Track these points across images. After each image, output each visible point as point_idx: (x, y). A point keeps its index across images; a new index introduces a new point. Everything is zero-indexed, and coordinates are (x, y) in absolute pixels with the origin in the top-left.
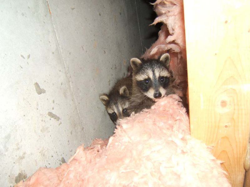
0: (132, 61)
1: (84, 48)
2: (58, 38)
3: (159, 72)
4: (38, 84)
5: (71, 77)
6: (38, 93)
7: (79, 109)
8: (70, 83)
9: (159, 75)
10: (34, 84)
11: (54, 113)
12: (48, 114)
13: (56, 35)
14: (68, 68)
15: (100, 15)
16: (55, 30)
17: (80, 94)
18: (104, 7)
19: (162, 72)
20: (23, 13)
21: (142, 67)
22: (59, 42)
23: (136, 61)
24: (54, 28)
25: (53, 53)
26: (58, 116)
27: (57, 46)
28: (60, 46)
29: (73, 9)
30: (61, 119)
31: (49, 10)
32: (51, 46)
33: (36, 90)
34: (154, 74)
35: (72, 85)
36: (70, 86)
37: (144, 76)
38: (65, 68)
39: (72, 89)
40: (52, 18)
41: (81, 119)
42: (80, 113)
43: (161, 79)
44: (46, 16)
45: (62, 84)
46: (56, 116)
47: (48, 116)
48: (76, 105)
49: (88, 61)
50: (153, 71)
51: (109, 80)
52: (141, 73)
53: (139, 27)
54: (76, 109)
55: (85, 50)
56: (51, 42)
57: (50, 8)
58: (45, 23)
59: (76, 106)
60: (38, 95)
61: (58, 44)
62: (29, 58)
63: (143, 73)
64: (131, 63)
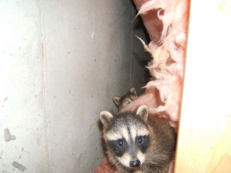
0: (102, 115)
1: (72, 92)
2: (45, 81)
3: (136, 130)
4: (9, 131)
5: (50, 122)
6: (5, 140)
7: (50, 157)
8: (48, 128)
9: (136, 134)
10: (4, 129)
11: (20, 163)
12: (12, 164)
13: (43, 77)
14: (49, 112)
15: (95, 60)
16: (44, 73)
17: (56, 140)
18: (101, 54)
19: (139, 130)
20: (11, 53)
21: (114, 123)
22: (45, 85)
23: (106, 115)
24: (43, 70)
25: (36, 96)
26: (24, 165)
27: (42, 89)
28: (45, 89)
29: (69, 53)
30: (27, 169)
31: (42, 52)
32: (35, 88)
33: (5, 137)
34: (129, 133)
35: (49, 131)
36: (46, 132)
37: (117, 135)
38: (45, 112)
39: (48, 134)
40: (44, 61)
41: (50, 168)
42: (51, 161)
43: (139, 139)
44: (37, 58)
45: (37, 130)
46: (22, 166)
47: (12, 166)
48: (49, 152)
49: (73, 106)
50: (129, 129)
51: (91, 125)
52: (113, 131)
53: (131, 74)
54: (48, 156)
55: (72, 94)
56: (36, 84)
57: (44, 50)
58: (34, 65)
59: (48, 154)
60: (6, 142)
61: (44, 87)
62: (5, 101)
63: (115, 131)
64: (101, 118)
